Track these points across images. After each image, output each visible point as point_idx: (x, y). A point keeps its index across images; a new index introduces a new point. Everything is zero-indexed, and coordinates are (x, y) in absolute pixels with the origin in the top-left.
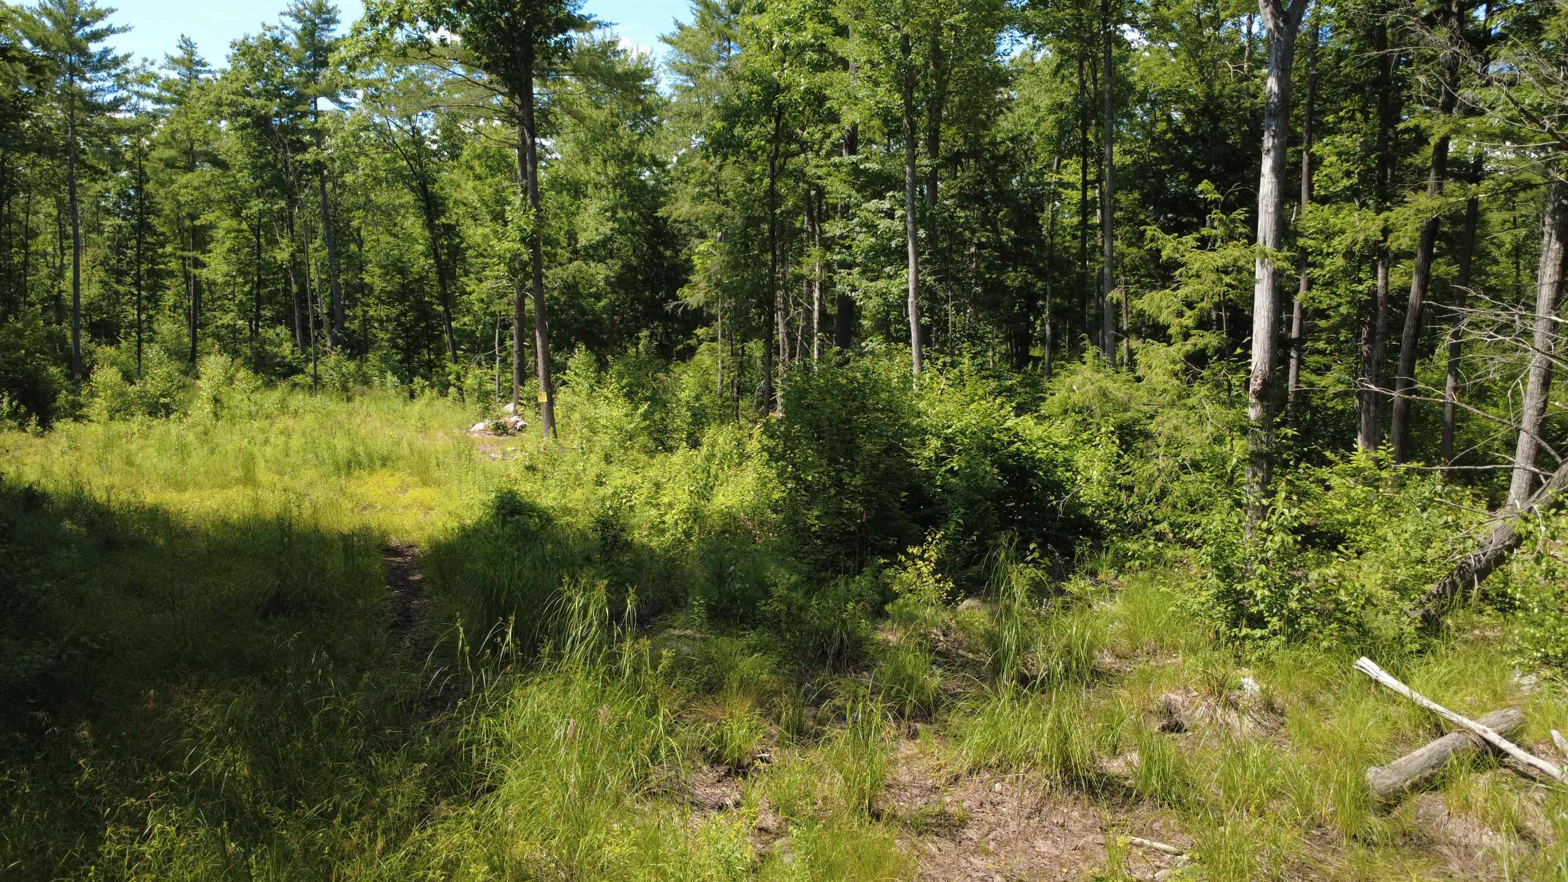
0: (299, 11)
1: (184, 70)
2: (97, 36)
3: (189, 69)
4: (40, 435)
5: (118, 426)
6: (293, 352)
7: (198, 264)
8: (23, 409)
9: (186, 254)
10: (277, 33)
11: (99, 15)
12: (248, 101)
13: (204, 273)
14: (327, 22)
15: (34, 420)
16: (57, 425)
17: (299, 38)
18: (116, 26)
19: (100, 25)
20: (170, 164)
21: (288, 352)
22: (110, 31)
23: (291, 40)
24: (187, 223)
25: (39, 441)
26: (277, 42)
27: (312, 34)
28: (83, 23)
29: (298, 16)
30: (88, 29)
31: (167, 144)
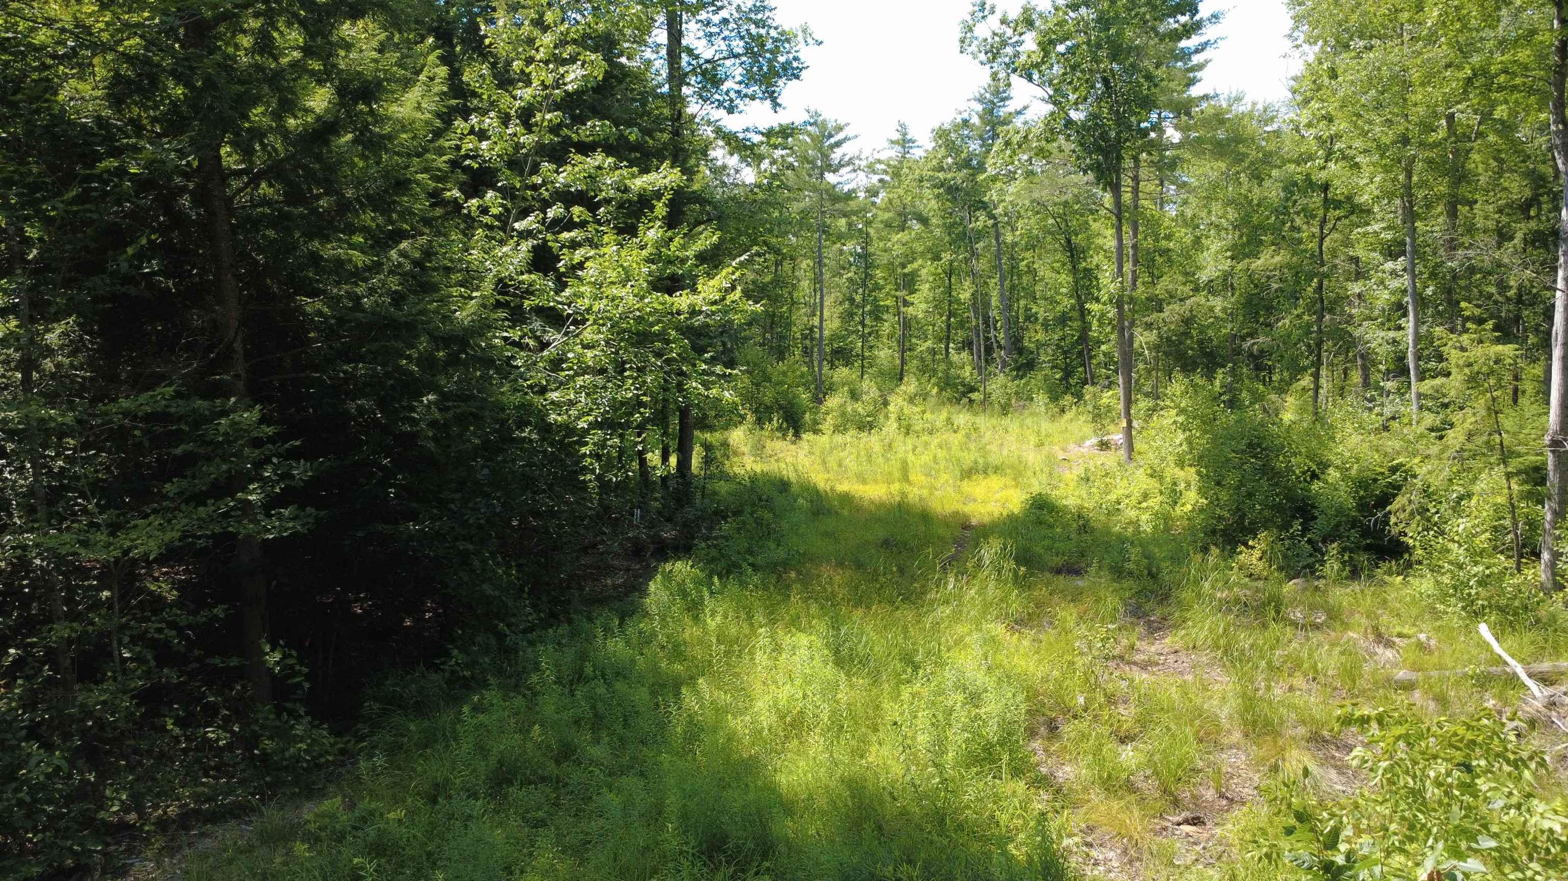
0: (981, 95)
1: (900, 148)
2: (838, 144)
3: (904, 147)
4: (794, 443)
5: (839, 438)
6: (971, 374)
7: (906, 303)
8: (785, 425)
9: (898, 293)
10: (965, 116)
11: (840, 129)
12: (941, 175)
13: (910, 310)
14: (1003, 100)
15: (791, 431)
16: (803, 436)
17: (980, 117)
18: (850, 135)
19: (840, 136)
20: (888, 225)
21: (968, 374)
22: (846, 139)
23: (975, 120)
24: (899, 270)
25: (793, 447)
26: (965, 122)
27: (991, 112)
28: (831, 136)
29: (980, 100)
30: (832, 140)
31: (886, 210)
